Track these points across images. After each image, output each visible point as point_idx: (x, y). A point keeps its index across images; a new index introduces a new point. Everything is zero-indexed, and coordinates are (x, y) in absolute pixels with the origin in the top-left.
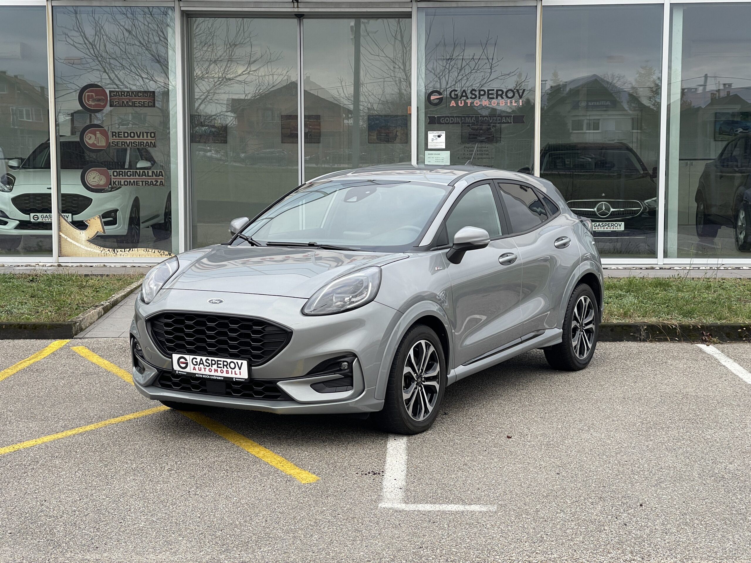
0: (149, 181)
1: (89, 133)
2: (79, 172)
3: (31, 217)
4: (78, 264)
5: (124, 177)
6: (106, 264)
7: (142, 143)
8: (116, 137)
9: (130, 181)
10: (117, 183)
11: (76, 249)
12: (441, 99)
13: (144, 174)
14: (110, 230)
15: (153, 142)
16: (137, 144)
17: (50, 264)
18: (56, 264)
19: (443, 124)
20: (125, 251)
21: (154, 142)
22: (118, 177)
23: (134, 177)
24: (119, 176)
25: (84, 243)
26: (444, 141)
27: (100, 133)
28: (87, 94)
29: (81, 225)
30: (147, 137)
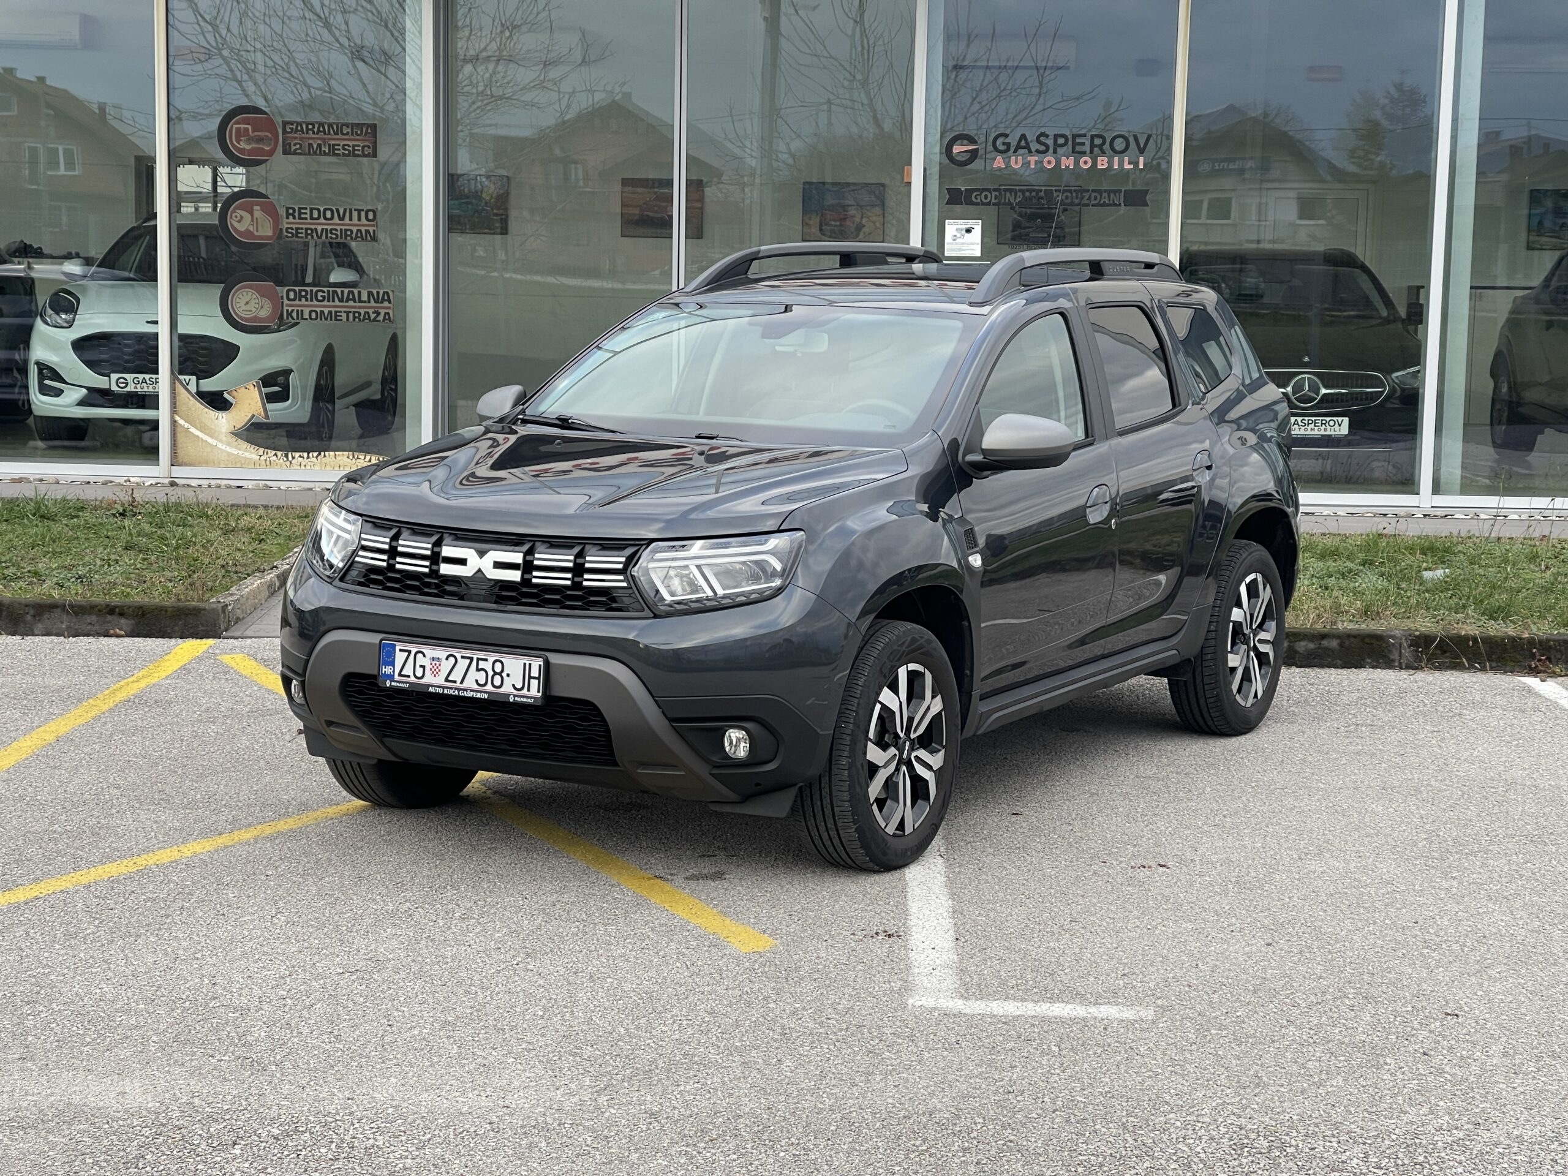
0: (362, 311)
1: (237, 208)
2: (217, 290)
3: (113, 382)
4: (213, 483)
5: (309, 303)
6: (270, 484)
7: (349, 233)
8: (294, 218)
9: (322, 312)
10: (294, 315)
11: (208, 449)
12: (974, 154)
13: (351, 297)
14: (279, 411)
15: (371, 229)
16: (339, 233)
17: (153, 481)
18: (166, 481)
19: (977, 204)
20: (308, 457)
21: (374, 231)
22: (297, 302)
23: (331, 303)
24: (300, 300)
25: (224, 439)
26: (979, 240)
27: (262, 210)
28: (235, 126)
29: (217, 401)
30: (359, 219)
